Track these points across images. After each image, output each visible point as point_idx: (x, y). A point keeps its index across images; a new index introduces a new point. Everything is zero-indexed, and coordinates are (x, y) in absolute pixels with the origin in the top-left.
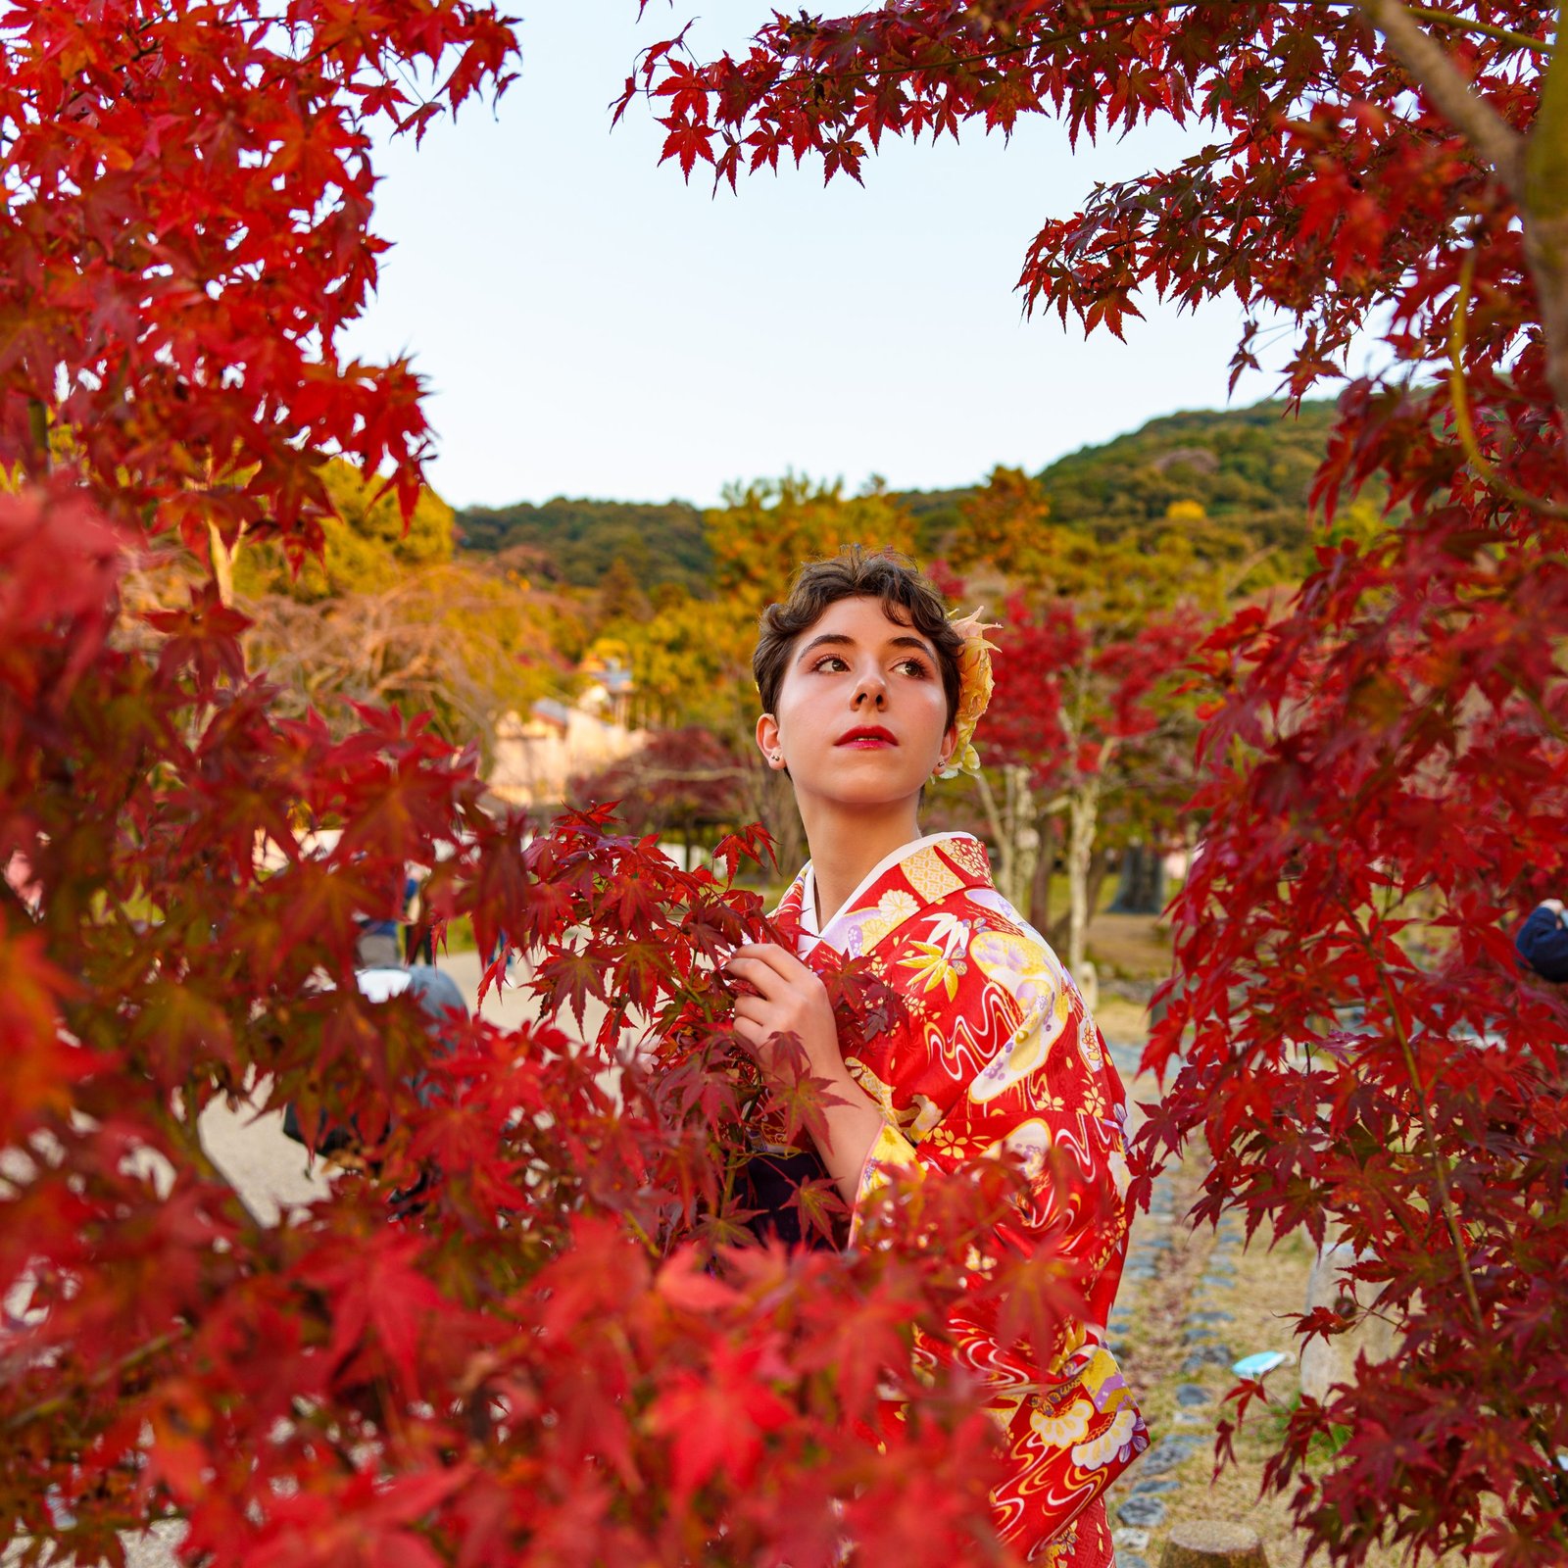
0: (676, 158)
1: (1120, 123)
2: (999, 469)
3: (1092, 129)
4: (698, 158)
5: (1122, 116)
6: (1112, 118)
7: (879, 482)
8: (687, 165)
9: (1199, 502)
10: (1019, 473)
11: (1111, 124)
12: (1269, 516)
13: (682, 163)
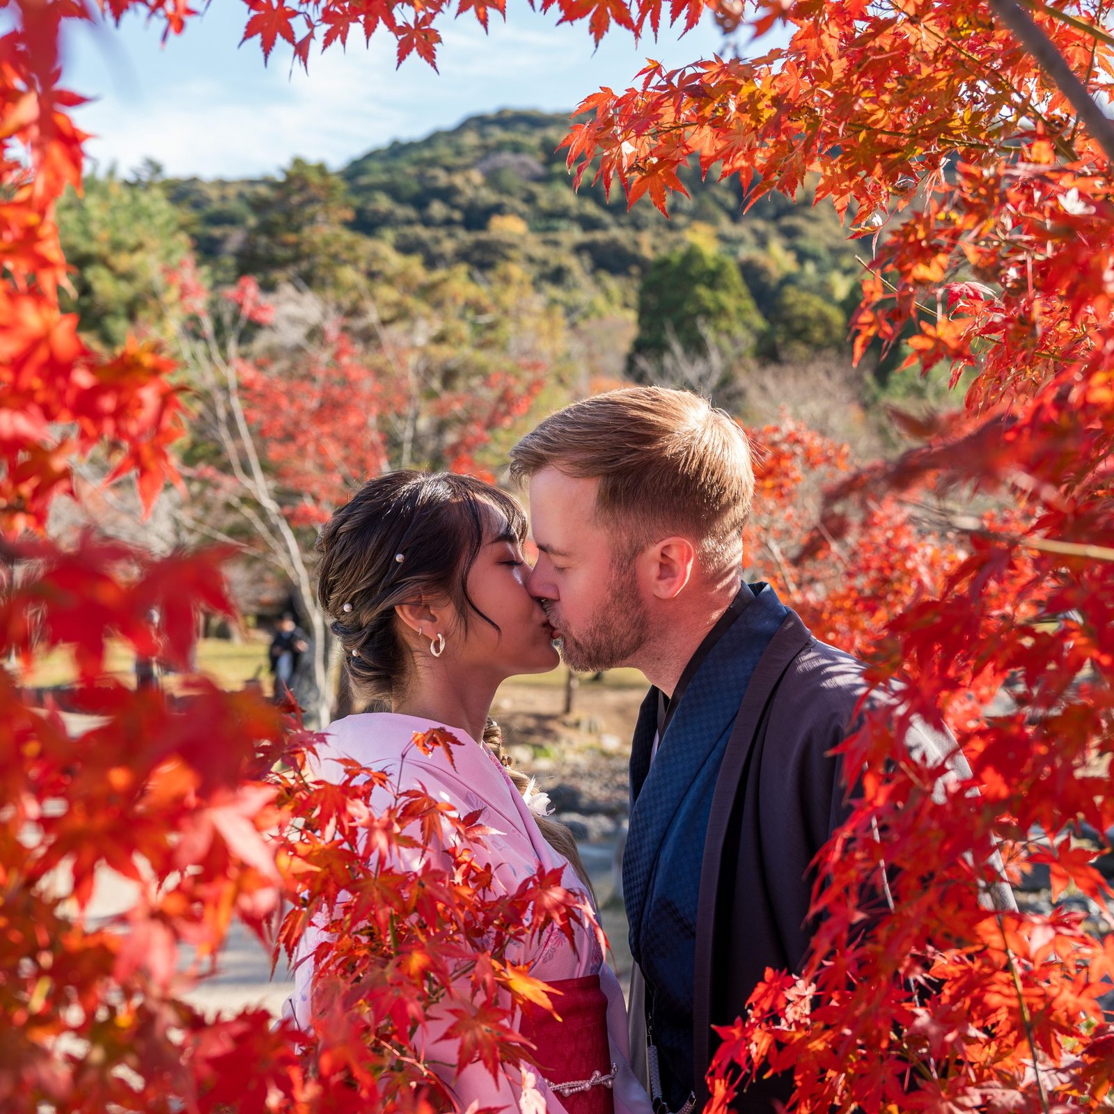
0: (258, 39)
1: (682, 20)
2: (298, 162)
3: (655, 25)
4: (279, 39)
5: (685, 12)
6: (675, 14)
7: (156, 168)
8: (267, 46)
9: (522, 216)
10: (321, 169)
11: (673, 19)
12: (599, 236)
13: (263, 44)
